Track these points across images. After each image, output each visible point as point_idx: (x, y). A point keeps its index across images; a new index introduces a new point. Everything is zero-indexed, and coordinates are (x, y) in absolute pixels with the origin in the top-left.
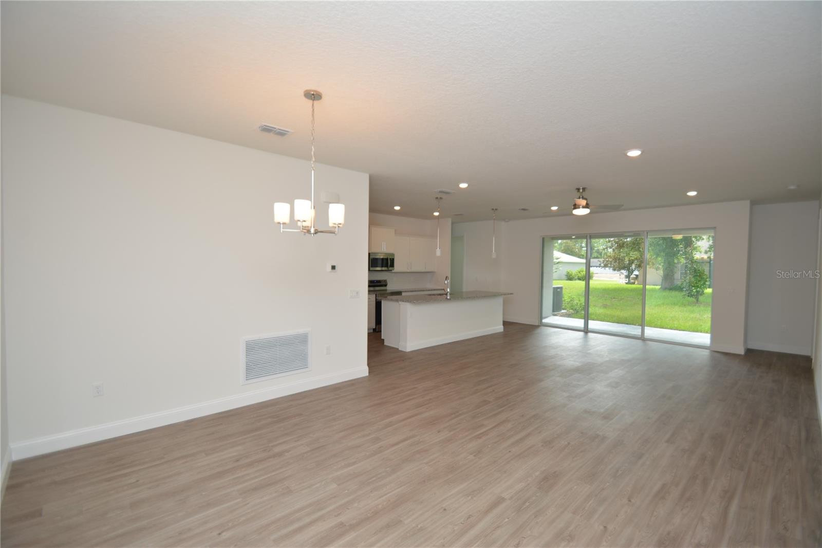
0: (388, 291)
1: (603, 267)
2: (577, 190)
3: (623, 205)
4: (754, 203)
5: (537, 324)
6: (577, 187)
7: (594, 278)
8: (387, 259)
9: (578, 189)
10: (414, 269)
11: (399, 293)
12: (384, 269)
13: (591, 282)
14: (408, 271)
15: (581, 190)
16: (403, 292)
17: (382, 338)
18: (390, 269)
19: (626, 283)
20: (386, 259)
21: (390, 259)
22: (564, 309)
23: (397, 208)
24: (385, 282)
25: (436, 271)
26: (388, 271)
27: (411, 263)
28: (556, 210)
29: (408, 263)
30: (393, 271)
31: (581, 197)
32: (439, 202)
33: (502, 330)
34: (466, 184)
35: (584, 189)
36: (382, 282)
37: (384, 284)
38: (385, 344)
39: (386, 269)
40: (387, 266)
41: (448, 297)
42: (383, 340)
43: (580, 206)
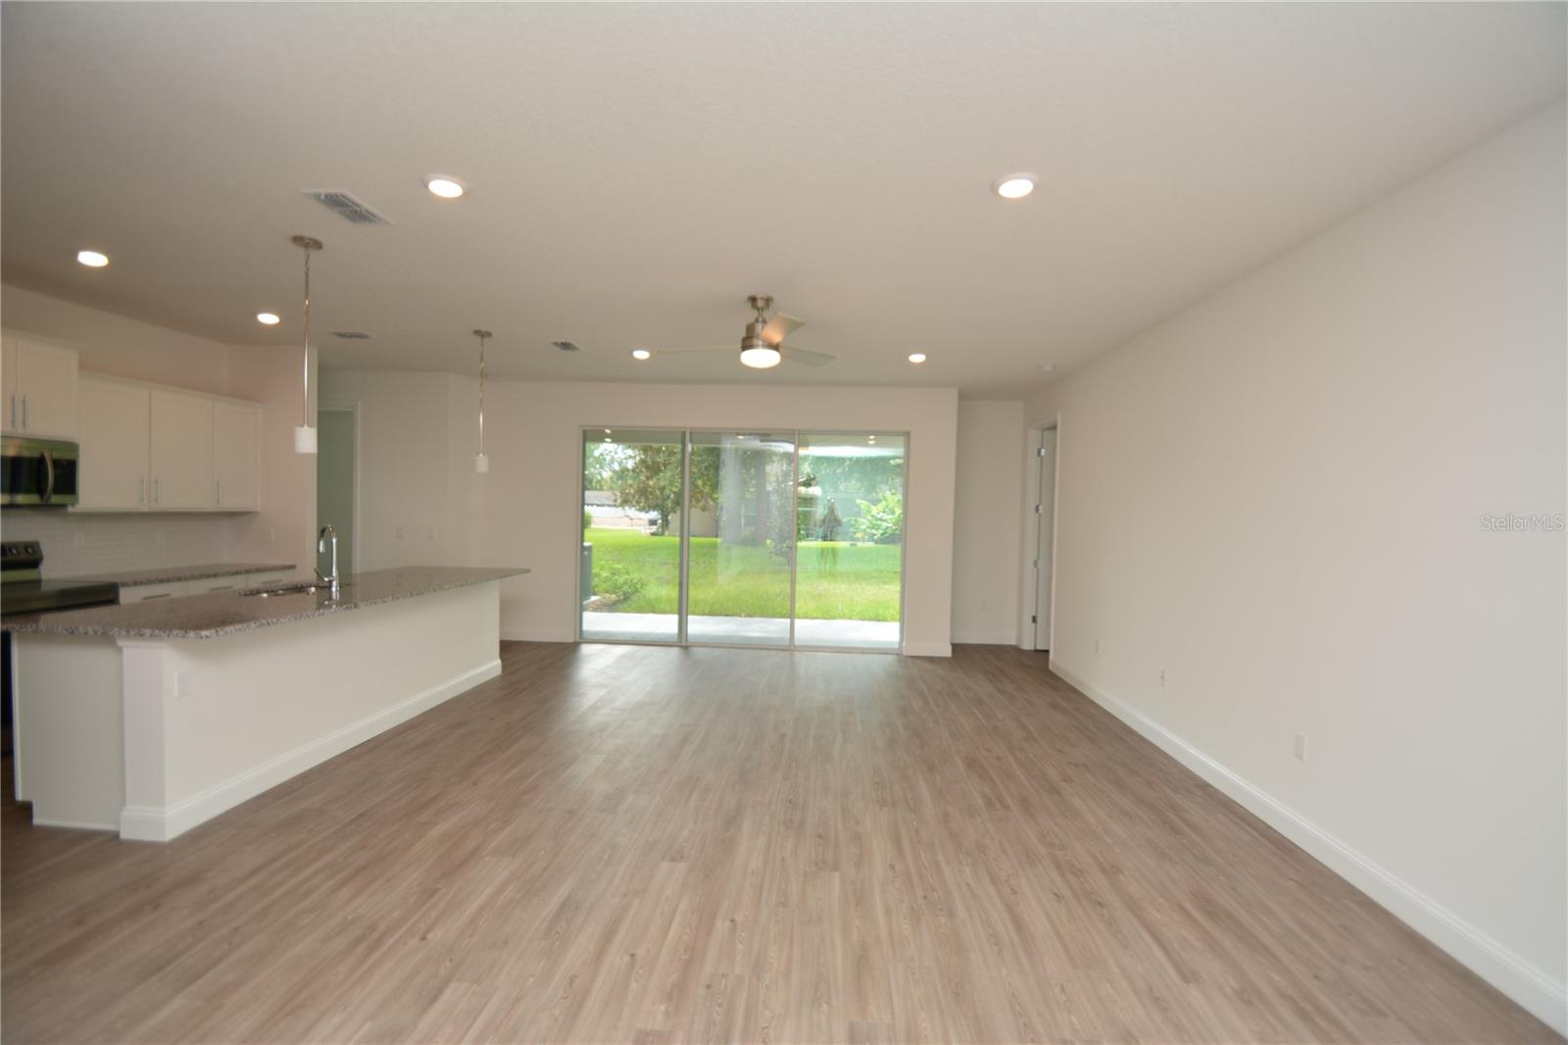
0: (45, 588)
1: (620, 506)
2: (749, 302)
4: (965, 397)
5: (571, 640)
6: (751, 294)
7: (593, 526)
8: (41, 460)
9: (753, 300)
10: (170, 502)
11: (100, 595)
12: (21, 499)
13: (587, 534)
14: (145, 509)
16: (123, 585)
17: (20, 796)
18: (55, 499)
19: (653, 534)
20: (31, 460)
21: (56, 463)
22: (595, 594)
23: (92, 259)
24: (30, 550)
25: (259, 509)
26: (44, 507)
27: (156, 482)
28: (645, 360)
29: (142, 482)
30: (70, 509)
31: (760, 319)
32: (308, 257)
33: (498, 672)
34: (460, 185)
35: (768, 301)
36: (14, 551)
37: (23, 556)
38: (37, 821)
39: (34, 499)
40: (40, 488)
41: (334, 595)
42: (27, 809)
43: (760, 343)
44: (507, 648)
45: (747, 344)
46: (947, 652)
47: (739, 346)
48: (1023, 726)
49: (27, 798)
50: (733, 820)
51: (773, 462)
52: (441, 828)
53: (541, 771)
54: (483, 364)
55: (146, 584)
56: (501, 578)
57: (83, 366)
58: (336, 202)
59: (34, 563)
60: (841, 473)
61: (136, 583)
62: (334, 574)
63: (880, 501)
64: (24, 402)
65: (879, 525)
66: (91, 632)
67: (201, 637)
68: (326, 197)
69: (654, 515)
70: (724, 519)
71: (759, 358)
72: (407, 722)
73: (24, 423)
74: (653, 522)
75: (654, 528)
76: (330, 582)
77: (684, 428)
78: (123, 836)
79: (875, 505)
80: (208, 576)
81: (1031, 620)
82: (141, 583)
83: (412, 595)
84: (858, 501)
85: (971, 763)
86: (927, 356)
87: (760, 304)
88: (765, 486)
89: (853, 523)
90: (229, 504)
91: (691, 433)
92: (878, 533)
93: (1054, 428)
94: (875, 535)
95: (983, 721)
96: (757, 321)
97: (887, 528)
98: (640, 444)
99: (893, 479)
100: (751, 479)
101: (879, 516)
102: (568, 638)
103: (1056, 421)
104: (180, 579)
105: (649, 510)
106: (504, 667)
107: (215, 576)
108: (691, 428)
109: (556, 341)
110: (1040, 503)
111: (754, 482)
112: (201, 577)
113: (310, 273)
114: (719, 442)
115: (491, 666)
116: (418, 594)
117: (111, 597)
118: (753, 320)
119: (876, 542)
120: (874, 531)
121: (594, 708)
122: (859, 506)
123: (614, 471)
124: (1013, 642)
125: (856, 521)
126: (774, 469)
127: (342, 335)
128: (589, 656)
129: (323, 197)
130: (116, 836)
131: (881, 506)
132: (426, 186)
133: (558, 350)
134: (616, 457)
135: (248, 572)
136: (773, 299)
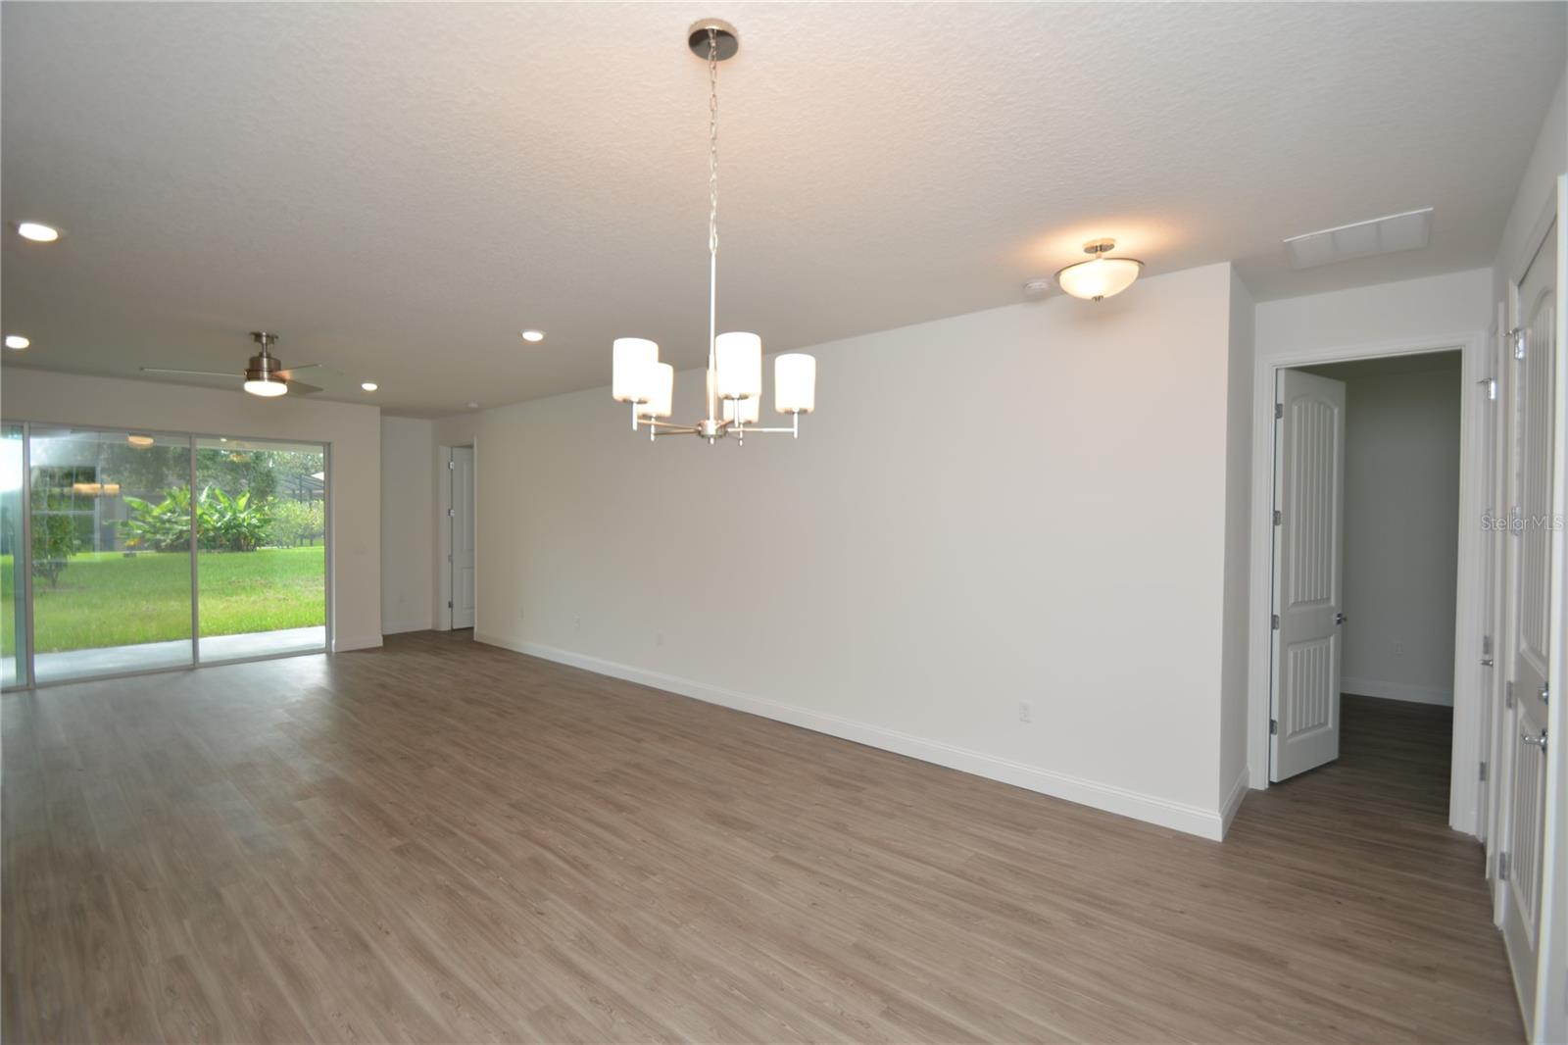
2: (253, 337)
3: (321, 390)
6: (256, 331)
9: (258, 336)
15: (264, 340)
31: (265, 354)
35: (271, 338)
43: (266, 375)
45: (254, 374)
46: (379, 643)
71: (265, 388)
81: (447, 605)
86: (378, 387)
89: (117, 527)
93: (471, 447)
96: (261, 355)
97: (182, 532)
103: (473, 443)
110: (452, 508)
118: (257, 354)
124: (429, 627)
125: (122, 525)
136: (277, 337)
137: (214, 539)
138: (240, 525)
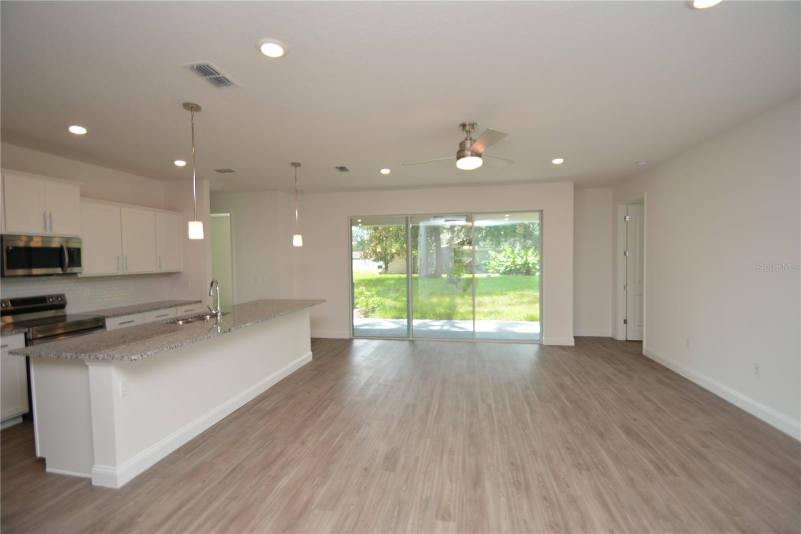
0: (69, 320)
1: (363, 259)
2: (461, 127)
5: (348, 337)
6: (463, 122)
8: (61, 249)
9: (464, 126)
10: (134, 269)
11: (96, 324)
14: (120, 273)
16: (108, 317)
17: (39, 454)
18: (72, 270)
19: (380, 273)
21: (69, 249)
22: (357, 308)
23: (77, 130)
24: (59, 299)
25: (182, 271)
26: (65, 274)
27: (126, 258)
28: (388, 174)
29: (118, 258)
30: (79, 275)
31: (468, 138)
32: (193, 116)
33: (311, 359)
34: (281, 46)
35: (473, 125)
36: (51, 300)
37: (56, 302)
38: (49, 469)
39: (59, 270)
40: (61, 265)
41: (219, 321)
42: (42, 461)
43: (469, 153)
44: (315, 342)
45: (460, 155)
46: (572, 343)
47: (455, 157)
48: (649, 400)
49: (43, 456)
50: (476, 481)
51: (444, 233)
52: (284, 482)
53: (342, 433)
54: (297, 184)
55: (120, 315)
56: (310, 306)
57: (83, 195)
58: (204, 71)
59: (62, 306)
60: (481, 237)
61: (114, 316)
62: (219, 309)
63: (502, 251)
64: (50, 216)
65: (502, 265)
66: (69, 357)
67: (132, 360)
68: (197, 67)
69: (381, 263)
70: (418, 264)
71: (469, 163)
72: (262, 394)
73: (51, 228)
74: (380, 267)
75: (381, 270)
76: (217, 313)
77: (408, 215)
78: (94, 483)
79: (499, 254)
80: (155, 309)
81: (623, 321)
82: (118, 316)
83: (262, 321)
84: (490, 252)
85: (628, 431)
86: (565, 160)
87: (468, 128)
88: (440, 246)
89: (487, 264)
90: (166, 269)
91: (411, 217)
92: (502, 269)
94: (500, 270)
95: (619, 395)
96: (466, 139)
97: (507, 266)
98: (372, 226)
99: (510, 239)
100: (433, 243)
101: (502, 260)
102: (346, 335)
103: (643, 197)
104: (139, 312)
105: (379, 261)
106: (313, 355)
107: (159, 309)
108: (411, 215)
109: (336, 166)
110: (627, 250)
111: (434, 244)
112: (151, 310)
113: (194, 126)
114: (418, 223)
115: (307, 356)
116: (265, 320)
117: (101, 324)
118: (464, 139)
119: (501, 274)
120: (499, 268)
121: (368, 384)
122: (489, 255)
123: (358, 242)
124: (609, 335)
125: (489, 263)
126: (445, 237)
127: (220, 171)
128: (359, 347)
129: (195, 67)
130: (89, 481)
131: (503, 254)
132: (259, 50)
133: (338, 172)
134: (359, 234)
135: (176, 306)
136: (476, 124)
137: (519, 269)
138: (529, 264)
